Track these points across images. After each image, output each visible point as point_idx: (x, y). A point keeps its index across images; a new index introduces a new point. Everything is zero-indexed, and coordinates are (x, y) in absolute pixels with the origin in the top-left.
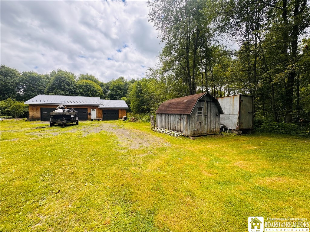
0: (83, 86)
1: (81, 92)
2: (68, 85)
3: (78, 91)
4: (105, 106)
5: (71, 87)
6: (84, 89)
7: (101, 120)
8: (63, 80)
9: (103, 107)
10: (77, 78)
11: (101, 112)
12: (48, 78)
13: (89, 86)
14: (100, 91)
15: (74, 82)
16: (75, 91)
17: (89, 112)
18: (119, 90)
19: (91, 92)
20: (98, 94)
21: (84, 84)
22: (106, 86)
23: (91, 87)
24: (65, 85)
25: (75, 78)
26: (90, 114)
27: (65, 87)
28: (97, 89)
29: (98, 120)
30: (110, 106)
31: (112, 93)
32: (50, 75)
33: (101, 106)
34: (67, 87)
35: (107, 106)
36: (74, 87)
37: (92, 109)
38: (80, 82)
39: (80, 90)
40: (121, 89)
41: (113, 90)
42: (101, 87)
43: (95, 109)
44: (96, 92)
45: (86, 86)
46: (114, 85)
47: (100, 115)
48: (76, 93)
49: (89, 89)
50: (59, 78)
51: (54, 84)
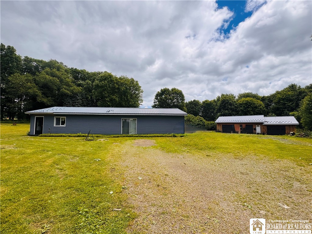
0: (243, 104)
1: (242, 110)
2: (231, 104)
3: (239, 109)
4: (269, 123)
5: (233, 107)
6: (244, 106)
7: (266, 134)
8: (227, 102)
9: (268, 123)
10: (237, 98)
11: (266, 128)
12: (215, 102)
13: (249, 103)
14: (261, 107)
15: (235, 102)
16: (236, 109)
17: (254, 127)
18: (287, 102)
19: (251, 109)
20: (259, 109)
21: (244, 102)
22: (268, 100)
23: (251, 104)
24: (228, 106)
25: (235, 98)
26: (255, 129)
27: (228, 107)
28: (257, 105)
29: (264, 134)
30: (275, 123)
31: (277, 106)
32: (216, 100)
33: (265, 123)
34: (230, 107)
35: (272, 123)
36: (235, 106)
37: (256, 126)
38: (240, 101)
39: (241, 108)
40: (290, 100)
41: (278, 102)
42: (261, 102)
43: (260, 126)
44: (257, 108)
45: (246, 104)
46: (279, 98)
47: (264, 130)
48: (237, 111)
49: (249, 106)
50: (224, 101)
51: (220, 106)
